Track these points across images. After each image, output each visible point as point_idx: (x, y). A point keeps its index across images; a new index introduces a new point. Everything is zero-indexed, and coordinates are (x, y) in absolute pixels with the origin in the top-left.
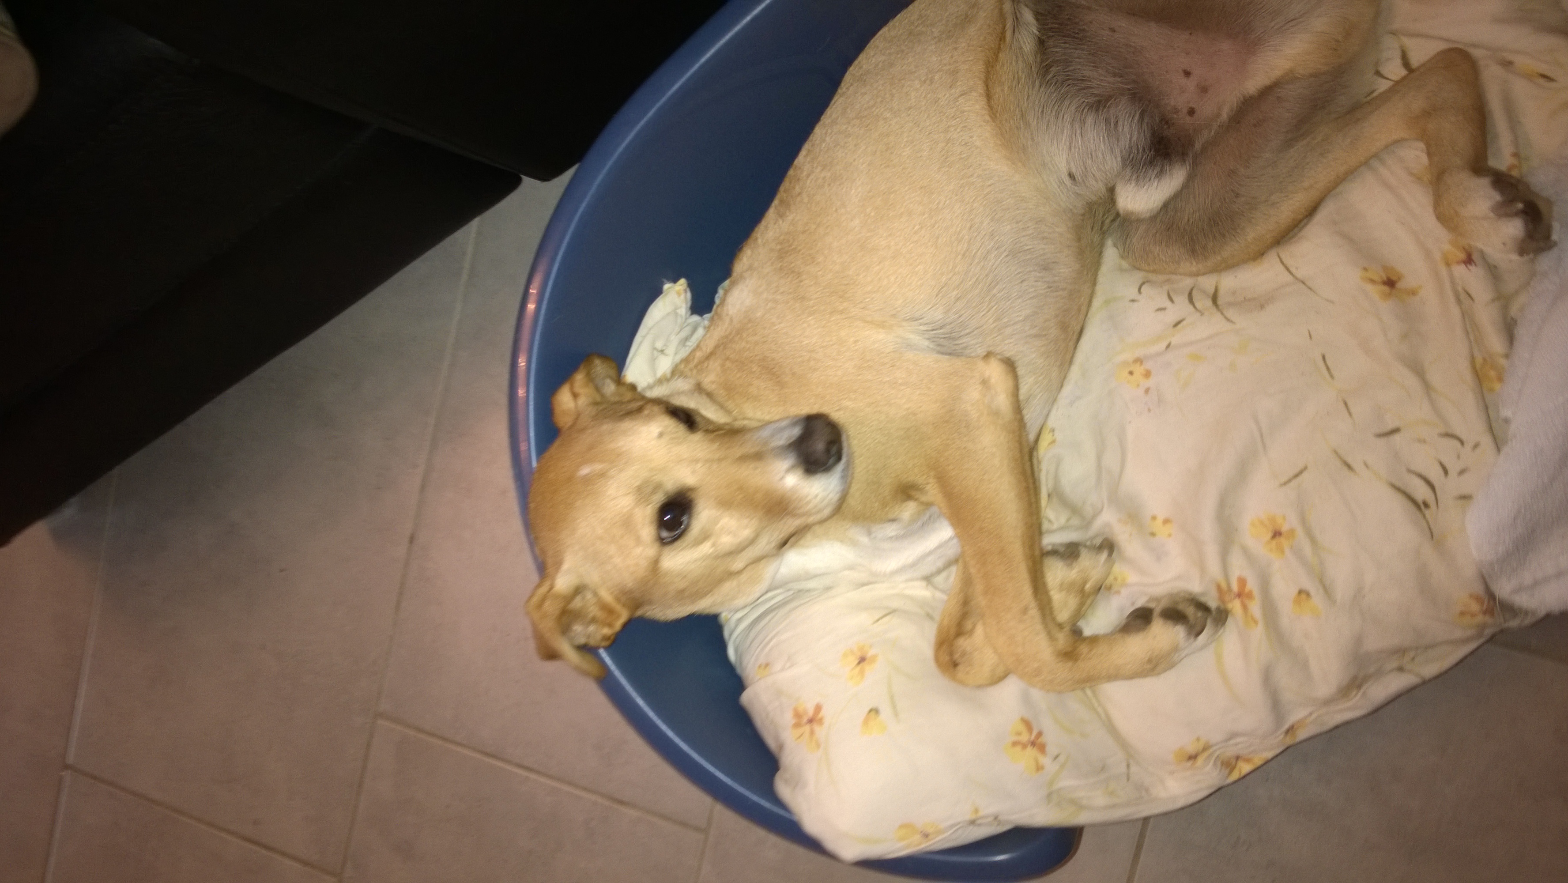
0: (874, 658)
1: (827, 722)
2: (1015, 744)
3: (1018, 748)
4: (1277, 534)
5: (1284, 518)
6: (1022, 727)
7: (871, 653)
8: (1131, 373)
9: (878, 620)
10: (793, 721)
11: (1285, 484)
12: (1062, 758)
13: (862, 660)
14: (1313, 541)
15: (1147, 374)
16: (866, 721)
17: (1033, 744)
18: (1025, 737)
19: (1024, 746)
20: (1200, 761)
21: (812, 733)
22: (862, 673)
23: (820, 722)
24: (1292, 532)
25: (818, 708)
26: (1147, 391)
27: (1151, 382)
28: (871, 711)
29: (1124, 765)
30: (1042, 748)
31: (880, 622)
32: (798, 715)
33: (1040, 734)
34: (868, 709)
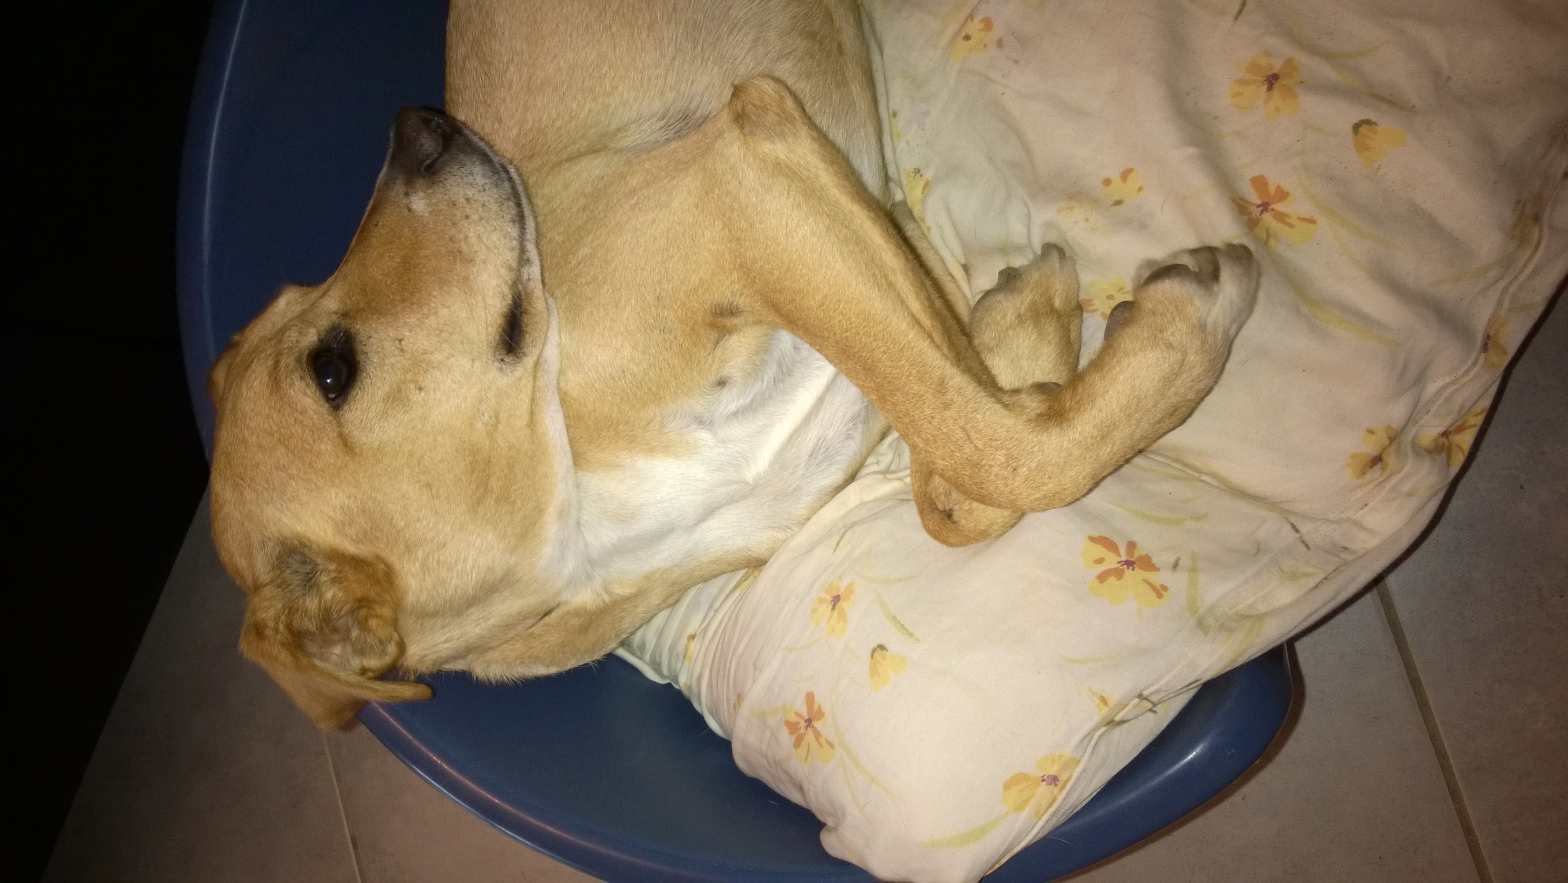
0: (850, 590)
1: (826, 710)
2: (1102, 577)
3: (1112, 580)
4: (1272, 80)
5: (1268, 54)
6: (1099, 551)
7: (843, 585)
8: (967, 38)
9: (838, 545)
10: (793, 738)
11: (1240, 12)
12: (1185, 562)
13: (836, 599)
14: (1328, 56)
15: (988, 24)
16: (874, 671)
17: (1129, 564)
18: (1112, 561)
19: (1118, 573)
20: (1391, 460)
21: (817, 734)
22: (843, 617)
23: (820, 714)
24: (1290, 63)
25: (810, 698)
26: (1000, 44)
27: (999, 30)
28: (874, 651)
29: (1288, 528)
30: (1147, 564)
31: (841, 544)
32: (792, 727)
33: (1131, 546)
34: (869, 654)
